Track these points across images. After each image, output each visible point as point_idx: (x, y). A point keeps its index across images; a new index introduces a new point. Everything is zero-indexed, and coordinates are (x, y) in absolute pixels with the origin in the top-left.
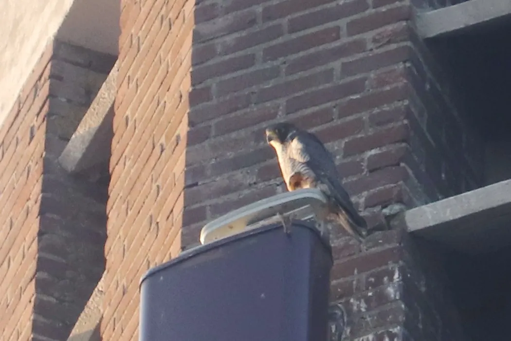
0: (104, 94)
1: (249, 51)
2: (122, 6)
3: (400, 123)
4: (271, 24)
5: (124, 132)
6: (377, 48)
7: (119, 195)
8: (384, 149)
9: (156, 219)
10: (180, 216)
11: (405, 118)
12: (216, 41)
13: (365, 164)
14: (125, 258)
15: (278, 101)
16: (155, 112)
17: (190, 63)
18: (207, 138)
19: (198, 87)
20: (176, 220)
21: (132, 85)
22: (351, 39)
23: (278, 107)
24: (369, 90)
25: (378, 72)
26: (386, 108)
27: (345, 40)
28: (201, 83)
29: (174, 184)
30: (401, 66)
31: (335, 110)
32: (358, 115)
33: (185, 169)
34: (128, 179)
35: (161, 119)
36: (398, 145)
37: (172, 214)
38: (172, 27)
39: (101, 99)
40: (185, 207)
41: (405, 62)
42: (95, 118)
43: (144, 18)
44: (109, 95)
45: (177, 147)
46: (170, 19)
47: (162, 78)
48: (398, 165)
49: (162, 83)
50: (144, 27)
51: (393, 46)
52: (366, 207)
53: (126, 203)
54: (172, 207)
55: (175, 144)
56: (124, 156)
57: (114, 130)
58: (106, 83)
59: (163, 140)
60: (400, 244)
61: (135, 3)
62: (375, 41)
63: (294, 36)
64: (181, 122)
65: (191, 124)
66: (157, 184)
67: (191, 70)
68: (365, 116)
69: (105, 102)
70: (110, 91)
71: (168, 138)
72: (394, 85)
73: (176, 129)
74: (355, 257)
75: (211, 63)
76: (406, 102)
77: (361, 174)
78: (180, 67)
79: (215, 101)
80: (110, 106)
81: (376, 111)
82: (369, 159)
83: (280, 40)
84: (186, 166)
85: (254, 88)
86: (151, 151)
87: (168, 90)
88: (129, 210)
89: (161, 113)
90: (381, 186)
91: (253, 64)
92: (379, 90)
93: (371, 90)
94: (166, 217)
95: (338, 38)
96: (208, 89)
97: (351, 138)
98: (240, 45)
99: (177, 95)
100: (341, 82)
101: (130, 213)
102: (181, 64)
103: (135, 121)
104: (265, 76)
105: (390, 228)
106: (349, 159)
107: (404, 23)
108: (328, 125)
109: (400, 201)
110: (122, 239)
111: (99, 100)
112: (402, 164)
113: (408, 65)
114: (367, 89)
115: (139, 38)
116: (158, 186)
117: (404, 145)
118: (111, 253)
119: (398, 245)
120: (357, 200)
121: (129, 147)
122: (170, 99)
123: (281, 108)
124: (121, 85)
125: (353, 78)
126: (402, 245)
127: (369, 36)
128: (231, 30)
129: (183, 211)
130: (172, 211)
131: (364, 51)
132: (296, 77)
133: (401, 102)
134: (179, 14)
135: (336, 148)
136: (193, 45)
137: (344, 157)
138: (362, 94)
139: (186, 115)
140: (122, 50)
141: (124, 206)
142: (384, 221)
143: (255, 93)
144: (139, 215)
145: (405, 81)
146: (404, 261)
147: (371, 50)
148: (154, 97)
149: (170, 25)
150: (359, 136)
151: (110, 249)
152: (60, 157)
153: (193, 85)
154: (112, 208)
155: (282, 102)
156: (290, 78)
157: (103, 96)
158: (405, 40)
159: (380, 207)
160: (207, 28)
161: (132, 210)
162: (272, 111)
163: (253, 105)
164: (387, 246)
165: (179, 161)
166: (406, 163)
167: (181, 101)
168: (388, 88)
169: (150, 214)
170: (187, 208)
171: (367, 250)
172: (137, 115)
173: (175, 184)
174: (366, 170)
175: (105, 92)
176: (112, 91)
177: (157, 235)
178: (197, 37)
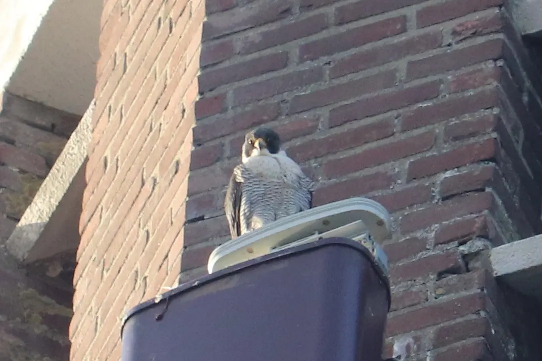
0: (73, 148)
1: (279, 49)
2: (103, 20)
3: (486, 137)
4: (311, 14)
5: (101, 178)
6: (457, 43)
7: (91, 257)
8: (464, 171)
9: (144, 273)
10: (179, 260)
11: (493, 131)
12: (235, 37)
13: (436, 190)
14: (98, 334)
15: (318, 112)
16: (146, 140)
17: (198, 66)
18: (218, 160)
19: (208, 95)
20: (172, 266)
21: (115, 116)
22: (422, 32)
23: (318, 120)
24: (445, 96)
25: (458, 73)
26: (467, 118)
27: (413, 32)
28: (211, 90)
29: (170, 222)
30: (490, 65)
31: (396, 121)
32: (430, 127)
33: (188, 199)
34: (106, 232)
35: (155, 147)
36: (482, 165)
37: (166, 260)
38: (174, 29)
39: (68, 156)
40: (185, 247)
41: (495, 60)
42: (59, 182)
43: (133, 28)
44: (79, 148)
45: (176, 176)
46: (171, 19)
47: (157, 95)
48: (483, 190)
49: (157, 103)
50: (133, 40)
51: (480, 40)
52: (436, 244)
53: (102, 263)
54: (167, 252)
55: (174, 171)
56: (100, 207)
57: (87, 179)
58: (77, 133)
59: (156, 172)
60: (482, 290)
61: (122, 14)
62: (455, 33)
63: (343, 29)
64: (183, 142)
65: (197, 142)
66: (146, 228)
67: (199, 74)
68: (438, 129)
69: (74, 160)
70: (82, 143)
71: (163, 169)
72: (480, 89)
73: (175, 154)
74: (419, 306)
75: (226, 64)
76: (496, 111)
77: (431, 202)
78: (183, 75)
79: (230, 113)
80: (80, 164)
81: (454, 121)
82: (442, 183)
83: (324, 34)
84: (189, 195)
85: (286, 96)
86: (139, 190)
87: (166, 108)
88: (105, 272)
89: (155, 140)
90: (458, 217)
91: (285, 66)
92: (459, 95)
93: (447, 96)
94: (158, 267)
95: (404, 30)
96: (221, 98)
97: (419, 156)
98: (269, 41)
99: (178, 111)
100: (407, 86)
101: (106, 275)
102: (185, 70)
103: (118, 160)
104: (302, 80)
105: (468, 270)
106: (415, 183)
107: (497, 11)
108: (387, 141)
109: (483, 236)
110: (94, 310)
111: (66, 156)
112: (488, 190)
113: (500, 63)
114: (443, 94)
115: (126, 55)
116: (148, 232)
117: (491, 164)
118: (79, 333)
119: (479, 291)
120: (425, 235)
121: (107, 195)
122: (166, 120)
123: (322, 120)
124: (98, 121)
125: (423, 81)
126: (485, 291)
127: (447, 27)
128: (256, 22)
129: (182, 252)
130: (167, 256)
131: (440, 46)
132: (344, 80)
133: (489, 111)
134: (184, 10)
135: (397, 170)
136: (203, 42)
137: (408, 181)
138: (434, 101)
139: (191, 132)
140: (101, 78)
141: (98, 270)
142: (460, 261)
143: (288, 102)
144: (120, 274)
145: (495, 84)
146: (487, 312)
147: (449, 45)
148: (145, 123)
149: (171, 28)
150: (428, 154)
151: (77, 327)
152: (8, 241)
153: (201, 93)
154: (81, 276)
155: (324, 113)
156: (336, 82)
157: (71, 152)
158: (497, 32)
159: (456, 243)
160: (223, 21)
161: (110, 271)
162: (310, 124)
163: (283, 117)
164: (464, 293)
165: (179, 192)
166: (494, 188)
167: (183, 117)
168: (471, 93)
169: (135, 269)
170: (188, 249)
171: (436, 298)
172: (119, 153)
173: (172, 223)
174: (438, 197)
175: (74, 146)
176: (85, 144)
177: (144, 293)
178: (208, 33)
